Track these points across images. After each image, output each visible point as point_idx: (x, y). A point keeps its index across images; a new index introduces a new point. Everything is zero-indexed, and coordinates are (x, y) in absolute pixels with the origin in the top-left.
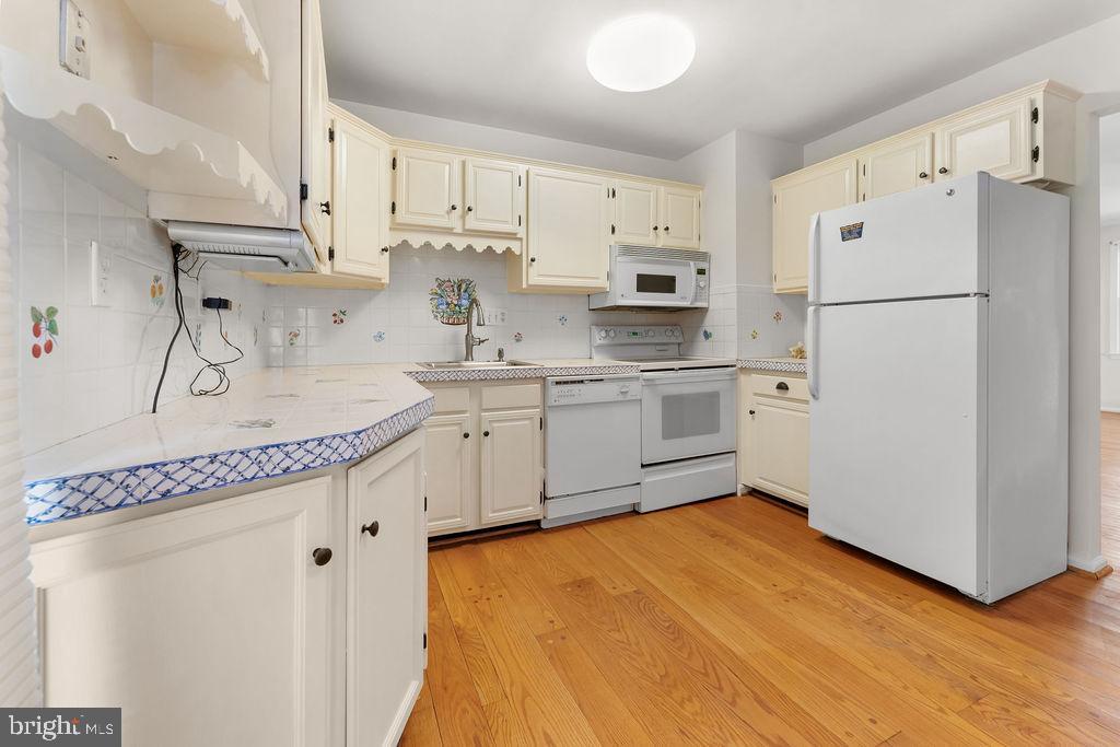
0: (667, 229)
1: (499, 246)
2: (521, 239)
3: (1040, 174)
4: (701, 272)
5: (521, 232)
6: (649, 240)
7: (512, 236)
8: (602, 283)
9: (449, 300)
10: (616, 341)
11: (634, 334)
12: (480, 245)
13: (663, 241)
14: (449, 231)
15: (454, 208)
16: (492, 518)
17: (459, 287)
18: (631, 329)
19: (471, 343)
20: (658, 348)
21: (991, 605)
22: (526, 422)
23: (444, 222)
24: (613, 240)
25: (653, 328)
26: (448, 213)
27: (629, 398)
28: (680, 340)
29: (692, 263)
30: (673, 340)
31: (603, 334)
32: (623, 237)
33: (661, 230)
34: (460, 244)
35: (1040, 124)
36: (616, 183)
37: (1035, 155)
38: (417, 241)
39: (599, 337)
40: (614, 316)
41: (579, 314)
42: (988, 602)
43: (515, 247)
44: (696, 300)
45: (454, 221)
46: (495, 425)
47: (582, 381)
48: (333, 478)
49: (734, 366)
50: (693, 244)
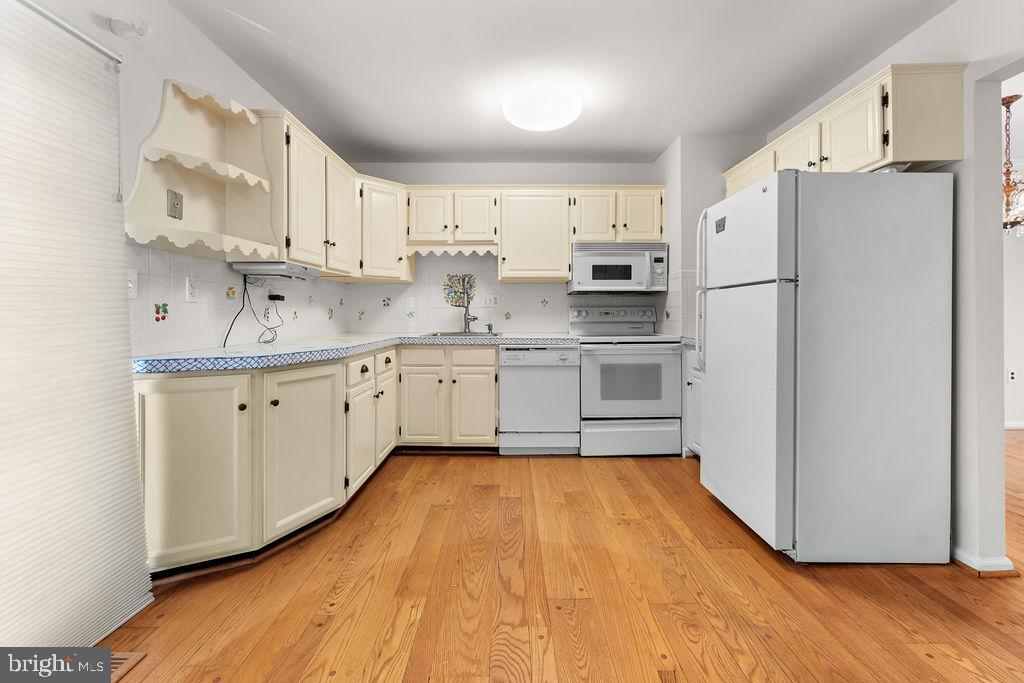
0: (625, 225)
1: (481, 250)
2: (496, 244)
3: (890, 159)
4: (659, 260)
5: (497, 239)
6: (608, 236)
7: (490, 243)
8: (564, 273)
9: (456, 290)
10: (588, 319)
11: (606, 313)
12: (467, 251)
13: (622, 237)
14: (444, 243)
15: (446, 227)
16: (459, 440)
17: (464, 280)
18: (602, 310)
19: (468, 320)
20: (632, 326)
21: (799, 563)
22: (485, 376)
23: (440, 237)
24: (575, 239)
25: (625, 308)
26: (443, 230)
27: (568, 363)
28: (653, 319)
29: (647, 254)
30: (644, 319)
31: (576, 314)
32: (584, 236)
33: (620, 227)
34: (453, 251)
35: (890, 110)
36: (576, 193)
37: (885, 139)
38: (424, 251)
39: (572, 316)
40: (583, 299)
41: (560, 298)
42: (798, 560)
43: (493, 250)
44: (653, 284)
45: (447, 236)
46: (461, 376)
47: (528, 349)
48: (252, 376)
49: (679, 342)
50: (655, 237)
